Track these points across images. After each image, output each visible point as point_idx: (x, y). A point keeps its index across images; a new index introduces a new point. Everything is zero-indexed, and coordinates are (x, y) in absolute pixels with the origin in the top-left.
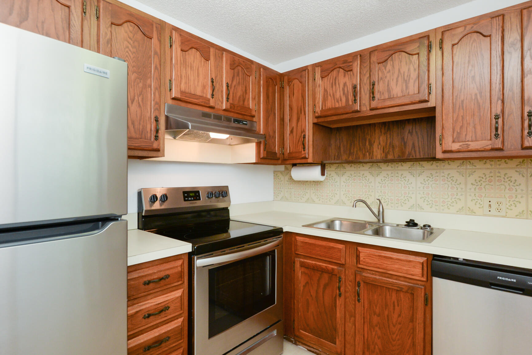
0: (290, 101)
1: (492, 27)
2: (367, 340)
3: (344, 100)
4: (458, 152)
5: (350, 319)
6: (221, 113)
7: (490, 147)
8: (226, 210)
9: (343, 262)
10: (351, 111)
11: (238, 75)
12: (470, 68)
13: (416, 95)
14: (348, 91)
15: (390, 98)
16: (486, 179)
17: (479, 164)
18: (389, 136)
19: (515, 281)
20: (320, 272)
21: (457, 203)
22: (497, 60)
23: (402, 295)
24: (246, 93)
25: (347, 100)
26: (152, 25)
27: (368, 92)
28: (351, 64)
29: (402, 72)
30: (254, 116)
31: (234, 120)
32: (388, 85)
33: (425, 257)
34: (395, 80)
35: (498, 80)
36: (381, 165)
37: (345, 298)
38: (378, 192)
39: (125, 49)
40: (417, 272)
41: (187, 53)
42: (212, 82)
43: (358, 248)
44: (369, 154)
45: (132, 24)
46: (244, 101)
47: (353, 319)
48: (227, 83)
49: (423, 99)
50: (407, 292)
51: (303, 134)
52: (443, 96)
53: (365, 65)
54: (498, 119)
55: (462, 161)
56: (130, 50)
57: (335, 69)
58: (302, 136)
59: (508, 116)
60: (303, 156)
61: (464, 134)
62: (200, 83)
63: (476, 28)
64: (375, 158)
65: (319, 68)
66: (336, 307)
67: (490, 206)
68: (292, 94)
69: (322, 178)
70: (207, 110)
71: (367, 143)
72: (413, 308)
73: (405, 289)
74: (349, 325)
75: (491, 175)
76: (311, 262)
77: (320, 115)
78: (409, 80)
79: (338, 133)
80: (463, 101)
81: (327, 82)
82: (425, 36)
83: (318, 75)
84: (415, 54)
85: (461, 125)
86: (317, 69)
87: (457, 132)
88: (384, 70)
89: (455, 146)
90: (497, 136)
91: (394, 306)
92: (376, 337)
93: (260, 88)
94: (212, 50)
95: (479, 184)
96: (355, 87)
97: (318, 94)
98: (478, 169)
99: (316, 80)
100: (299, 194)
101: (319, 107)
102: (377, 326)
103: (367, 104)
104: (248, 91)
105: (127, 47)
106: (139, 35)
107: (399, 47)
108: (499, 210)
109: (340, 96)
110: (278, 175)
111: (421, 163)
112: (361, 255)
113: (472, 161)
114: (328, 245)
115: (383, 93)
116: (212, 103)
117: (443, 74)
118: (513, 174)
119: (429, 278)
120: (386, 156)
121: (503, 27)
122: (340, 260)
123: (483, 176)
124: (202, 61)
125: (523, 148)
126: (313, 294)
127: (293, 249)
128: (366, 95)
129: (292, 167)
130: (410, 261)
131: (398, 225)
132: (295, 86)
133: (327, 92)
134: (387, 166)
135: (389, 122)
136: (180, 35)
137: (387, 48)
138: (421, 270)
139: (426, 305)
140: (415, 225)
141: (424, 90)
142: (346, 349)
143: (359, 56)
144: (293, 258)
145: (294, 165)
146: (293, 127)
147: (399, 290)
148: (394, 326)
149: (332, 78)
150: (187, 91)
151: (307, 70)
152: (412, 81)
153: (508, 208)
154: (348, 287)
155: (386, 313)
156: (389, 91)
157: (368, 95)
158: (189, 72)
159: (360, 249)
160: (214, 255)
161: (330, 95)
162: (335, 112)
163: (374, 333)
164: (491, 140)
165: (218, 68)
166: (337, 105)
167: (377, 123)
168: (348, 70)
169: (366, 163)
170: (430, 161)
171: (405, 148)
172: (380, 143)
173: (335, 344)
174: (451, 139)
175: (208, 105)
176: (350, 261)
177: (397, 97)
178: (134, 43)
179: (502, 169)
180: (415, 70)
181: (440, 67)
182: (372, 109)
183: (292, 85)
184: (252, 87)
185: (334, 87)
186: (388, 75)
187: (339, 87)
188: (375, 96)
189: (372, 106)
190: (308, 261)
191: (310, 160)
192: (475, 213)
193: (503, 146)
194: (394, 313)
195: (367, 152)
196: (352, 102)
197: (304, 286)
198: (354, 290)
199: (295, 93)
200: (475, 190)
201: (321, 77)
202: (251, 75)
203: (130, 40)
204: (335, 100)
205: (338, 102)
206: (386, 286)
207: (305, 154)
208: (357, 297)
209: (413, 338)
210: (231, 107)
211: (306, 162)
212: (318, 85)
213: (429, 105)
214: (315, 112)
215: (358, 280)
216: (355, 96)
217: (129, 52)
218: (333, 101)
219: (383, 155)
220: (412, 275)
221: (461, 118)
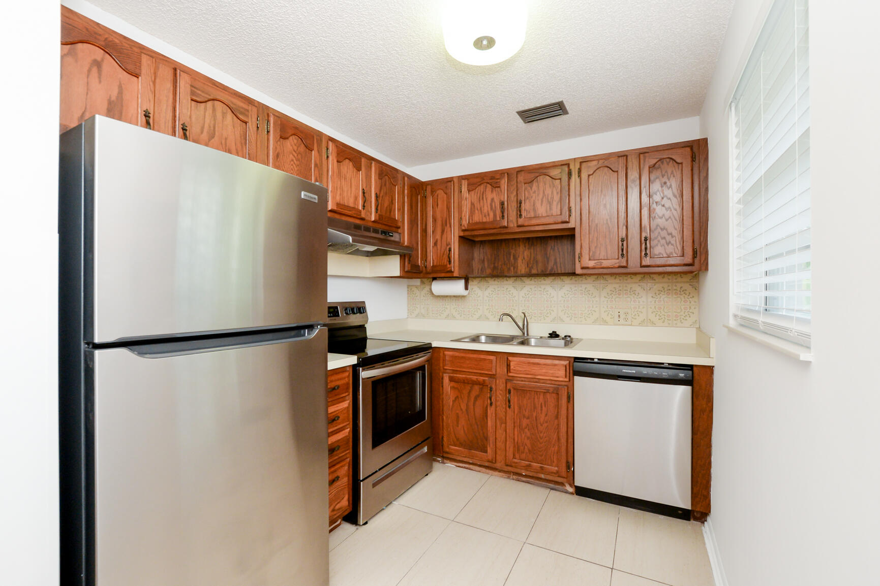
0: (434, 212)
1: (618, 165)
2: (517, 443)
3: (491, 214)
4: (594, 268)
5: (501, 426)
6: (371, 224)
7: (617, 265)
8: (362, 328)
9: (494, 372)
10: (498, 226)
11: (385, 185)
12: (602, 196)
13: (558, 217)
14: (495, 207)
15: (535, 217)
16: (616, 292)
17: (611, 280)
18: (532, 251)
19: (634, 372)
20: (470, 385)
21: (592, 315)
22: (622, 193)
23: (548, 395)
24: (392, 203)
25: (495, 215)
26: (313, 137)
27: (515, 209)
28: (499, 181)
29: (546, 194)
30: (399, 228)
31: (381, 231)
32: (534, 205)
33: (568, 360)
34: (540, 201)
35: (623, 209)
36: (525, 279)
37: (496, 407)
38: (521, 306)
39: (290, 162)
40: (560, 374)
41: (341, 163)
42: (364, 193)
43: (509, 358)
44: (514, 269)
45: (296, 137)
46: (390, 212)
47: (503, 425)
48: (376, 194)
49: (564, 220)
50: (553, 393)
51: (448, 248)
52: (581, 219)
53: (512, 184)
54: (623, 241)
55: (596, 276)
56: (294, 163)
57: (482, 184)
58: (448, 250)
59: (631, 239)
60: (449, 269)
61: (598, 252)
62: (353, 195)
63: (606, 163)
64: (519, 273)
65: (466, 180)
66: (487, 416)
67: (619, 316)
68: (436, 205)
69: (465, 293)
70: (358, 222)
71: (512, 258)
72: (558, 406)
73: (551, 390)
74: (500, 432)
75: (621, 288)
76: (461, 376)
77: (467, 228)
78: (553, 201)
79: (482, 246)
80: (597, 225)
81: (474, 196)
82: (566, 164)
83: (464, 189)
84: (558, 179)
85: (596, 245)
86: (463, 181)
87: (593, 252)
88: (530, 190)
89: (591, 264)
90: (622, 255)
91: (542, 407)
92: (526, 438)
93: (405, 197)
94: (363, 160)
95: (611, 296)
96: (502, 204)
97: (465, 207)
98: (610, 283)
99: (462, 192)
100: (437, 310)
101: (466, 220)
102: (526, 428)
103: (515, 221)
104: (394, 202)
105: (293, 160)
106: (302, 148)
107: (545, 171)
108: (626, 319)
109: (488, 211)
110: (412, 290)
111: (562, 277)
112: (512, 364)
113: (605, 276)
114: (479, 357)
115: (529, 212)
116: (363, 215)
117: (581, 199)
118: (637, 287)
119: (571, 378)
120: (530, 271)
121: (626, 166)
122: (491, 370)
123: (614, 290)
124: (355, 172)
125: (642, 266)
126: (464, 407)
127: (441, 365)
128: (513, 211)
129: (433, 281)
130: (555, 365)
131: (541, 337)
132: (439, 196)
133: (474, 206)
134: (531, 280)
135: (533, 238)
136: (337, 146)
137: (533, 169)
138: (564, 372)
139: (568, 401)
140: (557, 336)
141: (566, 213)
142: (497, 455)
143: (506, 174)
144: (441, 374)
145: (434, 279)
146: (437, 239)
147: (547, 392)
148: (542, 425)
149: (479, 192)
150: (341, 202)
151: (452, 182)
152: (555, 203)
153: (633, 318)
154: (499, 397)
155: (535, 414)
156: (534, 210)
157: (515, 213)
158: (343, 183)
159: (510, 358)
160: (376, 367)
161: (477, 209)
162: (483, 226)
163: (523, 436)
164: (618, 259)
165: (368, 177)
166: (485, 220)
167: (521, 238)
168: (496, 186)
169: (510, 277)
170: (570, 276)
171: (548, 263)
172: (524, 258)
173: (486, 452)
174: (587, 258)
175: (359, 217)
176: (501, 370)
177: (542, 217)
178: (297, 155)
179: (628, 283)
180: (557, 193)
181: (578, 193)
182: (519, 226)
183: (436, 194)
184: (398, 197)
185: (481, 201)
186: (534, 196)
187: (487, 202)
188: (522, 213)
189: (520, 223)
190: (458, 375)
191: (456, 274)
192: (607, 323)
193: (627, 265)
194: (541, 413)
195: (512, 266)
196: (500, 217)
197: (454, 401)
198: (505, 398)
199: (439, 204)
200: (607, 302)
201: (468, 190)
202: (397, 184)
203: (294, 153)
204: (482, 215)
205: (485, 216)
206: (535, 390)
207: (451, 267)
208: (507, 403)
209: (558, 432)
210: (379, 218)
211: (452, 276)
212: (464, 199)
213: (570, 225)
214: (461, 225)
215: (508, 388)
216: (503, 212)
217: (294, 165)
218: (481, 216)
219: (527, 270)
220: (557, 377)
221: (595, 239)
